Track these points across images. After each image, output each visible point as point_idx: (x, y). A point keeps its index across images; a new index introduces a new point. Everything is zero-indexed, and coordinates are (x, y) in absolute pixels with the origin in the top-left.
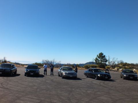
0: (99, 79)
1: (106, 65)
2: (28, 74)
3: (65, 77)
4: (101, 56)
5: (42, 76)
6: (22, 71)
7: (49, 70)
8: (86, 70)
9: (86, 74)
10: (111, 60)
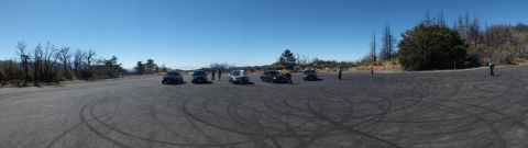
0: (275, 82)
1: (295, 65)
2: (195, 81)
3: (236, 83)
4: (288, 54)
5: (211, 83)
6: (188, 78)
7: (216, 75)
8: (262, 73)
9: (261, 78)
10: (301, 58)
